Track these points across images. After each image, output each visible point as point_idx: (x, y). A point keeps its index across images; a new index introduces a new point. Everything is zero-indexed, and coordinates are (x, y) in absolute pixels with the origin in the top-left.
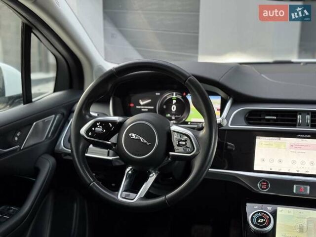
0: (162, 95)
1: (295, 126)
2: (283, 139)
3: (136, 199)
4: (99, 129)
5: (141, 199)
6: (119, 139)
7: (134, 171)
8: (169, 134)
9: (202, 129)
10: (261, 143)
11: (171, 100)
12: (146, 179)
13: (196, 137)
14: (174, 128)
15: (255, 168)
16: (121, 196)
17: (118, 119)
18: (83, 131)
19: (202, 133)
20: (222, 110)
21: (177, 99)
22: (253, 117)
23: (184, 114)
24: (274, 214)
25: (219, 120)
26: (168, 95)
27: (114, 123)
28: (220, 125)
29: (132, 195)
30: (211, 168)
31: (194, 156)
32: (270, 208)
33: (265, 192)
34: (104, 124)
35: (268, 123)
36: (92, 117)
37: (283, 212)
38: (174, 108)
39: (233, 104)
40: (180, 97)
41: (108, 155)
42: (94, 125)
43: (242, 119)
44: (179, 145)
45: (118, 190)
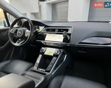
0: (35, 26)
1: (55, 32)
10: (47, 35)
15: (45, 40)
18: (11, 31)
31: (28, 36)
35: (50, 31)
37: (48, 49)
40: (38, 27)
44: (26, 34)
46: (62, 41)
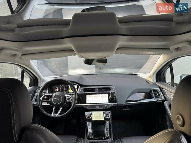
0: (61, 86)
1: (95, 91)
2: (93, 95)
3: (57, 115)
4: (46, 98)
5: (59, 115)
6: (51, 99)
7: (56, 108)
8: (65, 97)
9: (73, 95)
10: (88, 96)
11: (64, 87)
12: (59, 109)
13: (72, 97)
14: (66, 95)
15: (87, 103)
16: (53, 115)
17: (51, 94)
18: (41, 99)
19: (74, 96)
20: (78, 89)
21: (66, 87)
22: (85, 90)
23: (68, 90)
24: (92, 114)
25: (77, 92)
26: (63, 86)
27: (50, 95)
28: (78, 93)
29: (56, 114)
30: (77, 104)
31: (72, 102)
32: (91, 112)
33: (89, 108)
34: (47, 96)
35: (89, 91)
36: (43, 94)
37: (94, 113)
38: (65, 89)
39: (80, 87)
40: (66, 86)
41: (47, 104)
42: (44, 97)
43: (83, 91)
44: (68, 100)
45: (52, 113)
46: (108, 102)
